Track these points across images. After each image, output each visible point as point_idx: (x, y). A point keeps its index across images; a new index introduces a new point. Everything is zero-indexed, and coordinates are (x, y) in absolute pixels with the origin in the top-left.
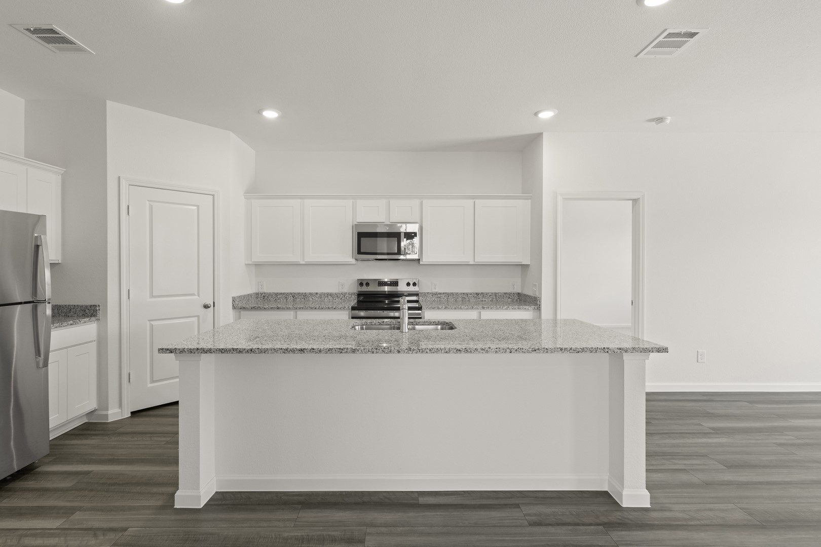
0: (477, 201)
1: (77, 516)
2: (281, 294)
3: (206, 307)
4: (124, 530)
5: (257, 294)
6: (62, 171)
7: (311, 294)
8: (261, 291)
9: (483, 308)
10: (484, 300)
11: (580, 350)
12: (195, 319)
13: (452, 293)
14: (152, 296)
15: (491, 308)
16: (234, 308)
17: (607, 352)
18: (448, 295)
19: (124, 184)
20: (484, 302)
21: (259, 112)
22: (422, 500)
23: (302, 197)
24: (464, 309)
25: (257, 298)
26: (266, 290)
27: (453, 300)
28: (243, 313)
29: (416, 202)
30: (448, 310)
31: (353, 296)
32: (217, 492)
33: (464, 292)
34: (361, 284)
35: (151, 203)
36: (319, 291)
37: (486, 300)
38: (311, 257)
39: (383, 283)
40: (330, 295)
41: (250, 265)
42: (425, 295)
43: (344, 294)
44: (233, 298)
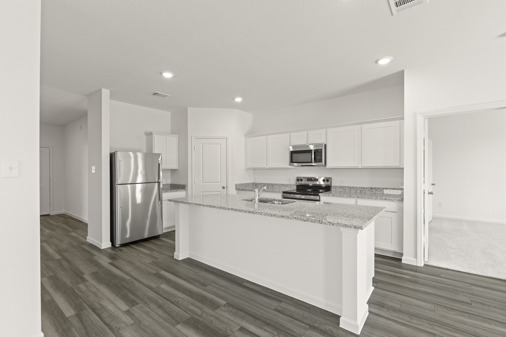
0: (363, 125)
1: (154, 252)
2: (262, 184)
3: (224, 188)
4: (158, 259)
5: (253, 183)
6: (178, 136)
7: (275, 184)
8: (255, 182)
9: (358, 197)
10: (376, 192)
11: (306, 220)
12: (220, 193)
13: (353, 187)
14: (203, 182)
15: (364, 198)
16: (236, 189)
17: (321, 223)
18: (350, 188)
19: (193, 138)
20: (377, 194)
21: (234, 99)
22: (245, 284)
23: (267, 135)
24: (345, 197)
25: (253, 185)
26: (257, 182)
27: (354, 191)
28: (239, 191)
29: (324, 130)
30: (335, 197)
31: (295, 186)
32: (188, 258)
33: (362, 187)
34: (298, 180)
35: (203, 145)
36: (279, 183)
37: (378, 193)
38: (271, 165)
39: (310, 179)
40: (284, 185)
41: (248, 169)
42: (335, 187)
43: (290, 185)
44: (236, 184)
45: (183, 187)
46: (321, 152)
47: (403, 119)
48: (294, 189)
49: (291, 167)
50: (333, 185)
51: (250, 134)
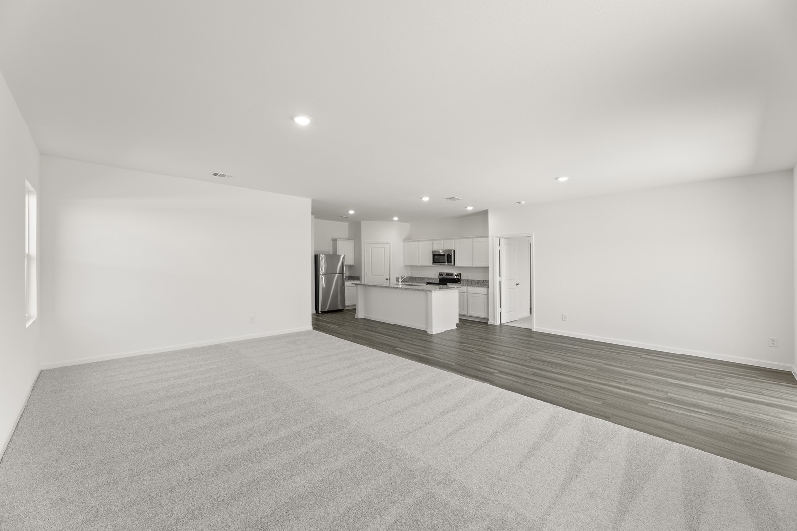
0: (473, 239)
2: (417, 277)
3: (387, 280)
6: (354, 241)
7: (426, 278)
12: (384, 283)
14: (372, 275)
16: (396, 281)
18: (472, 281)
19: (365, 243)
23: (418, 241)
25: (410, 278)
27: (473, 283)
29: (453, 241)
30: (464, 287)
31: (438, 279)
34: (440, 275)
35: (372, 248)
36: (428, 277)
38: (421, 264)
39: (447, 274)
40: (431, 278)
41: (406, 266)
42: (463, 280)
43: (436, 278)
44: (396, 278)
45: (358, 278)
46: (451, 256)
47: (488, 237)
48: (438, 281)
49: (434, 265)
50: (462, 278)
51: (408, 239)
